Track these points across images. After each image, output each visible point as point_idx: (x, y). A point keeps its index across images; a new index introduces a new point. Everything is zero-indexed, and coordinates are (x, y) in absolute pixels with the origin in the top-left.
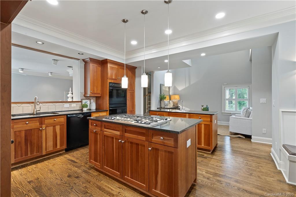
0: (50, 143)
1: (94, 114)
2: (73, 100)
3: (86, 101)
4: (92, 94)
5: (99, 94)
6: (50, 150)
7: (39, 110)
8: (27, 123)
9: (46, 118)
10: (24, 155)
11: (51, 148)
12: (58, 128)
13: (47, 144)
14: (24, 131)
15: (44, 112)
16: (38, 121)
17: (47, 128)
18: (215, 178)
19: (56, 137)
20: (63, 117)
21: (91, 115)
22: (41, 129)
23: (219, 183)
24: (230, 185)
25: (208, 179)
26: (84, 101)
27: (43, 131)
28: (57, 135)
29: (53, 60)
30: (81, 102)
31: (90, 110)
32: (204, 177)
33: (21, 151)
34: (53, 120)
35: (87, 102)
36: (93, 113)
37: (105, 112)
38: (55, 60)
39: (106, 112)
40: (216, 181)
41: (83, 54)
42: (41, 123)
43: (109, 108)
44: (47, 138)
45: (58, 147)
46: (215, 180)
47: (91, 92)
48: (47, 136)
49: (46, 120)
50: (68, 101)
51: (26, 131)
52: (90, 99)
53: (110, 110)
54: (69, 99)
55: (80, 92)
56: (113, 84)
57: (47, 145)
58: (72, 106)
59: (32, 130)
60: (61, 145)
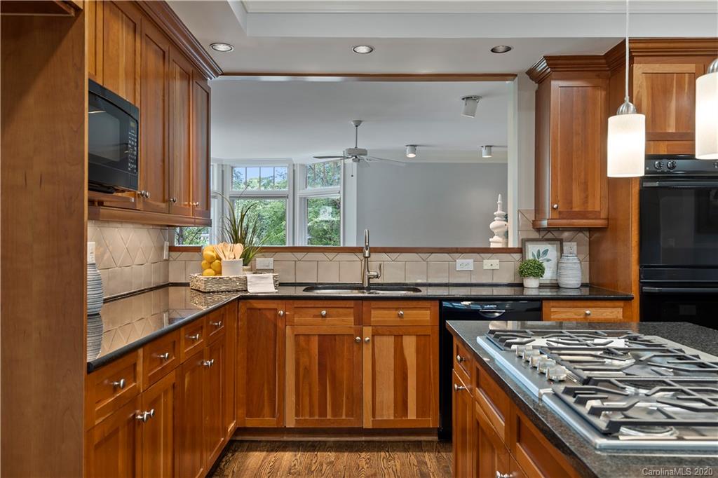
0: (387, 395)
1: (553, 310)
2: (507, 243)
3: (542, 247)
4: (562, 215)
5: (596, 215)
6: (385, 418)
7: (375, 274)
8: (324, 312)
9: (374, 304)
10: (316, 411)
11: (387, 414)
12: (410, 344)
13: (377, 395)
14: (317, 338)
15: (391, 284)
16: (352, 310)
17: (375, 337)
19: (405, 378)
20: (426, 308)
21: (540, 309)
22: (358, 338)
26: (532, 250)
27: (364, 345)
28: (407, 369)
29: (463, 99)
30: (521, 251)
31: (556, 286)
33: (310, 396)
34: (394, 313)
35: (546, 252)
36: (552, 303)
37: (617, 303)
38: (468, 98)
39: (621, 303)
41: (508, 49)
42: (360, 321)
43: (642, 284)
44: (377, 374)
45: (412, 415)
47: (553, 208)
48: (377, 368)
49: (373, 312)
50: (493, 246)
51: (322, 337)
52: (561, 241)
53: (644, 297)
54: (496, 238)
55: (519, 211)
56: (665, 161)
57: (378, 400)
58: (485, 267)
59: (337, 337)
60: (421, 411)
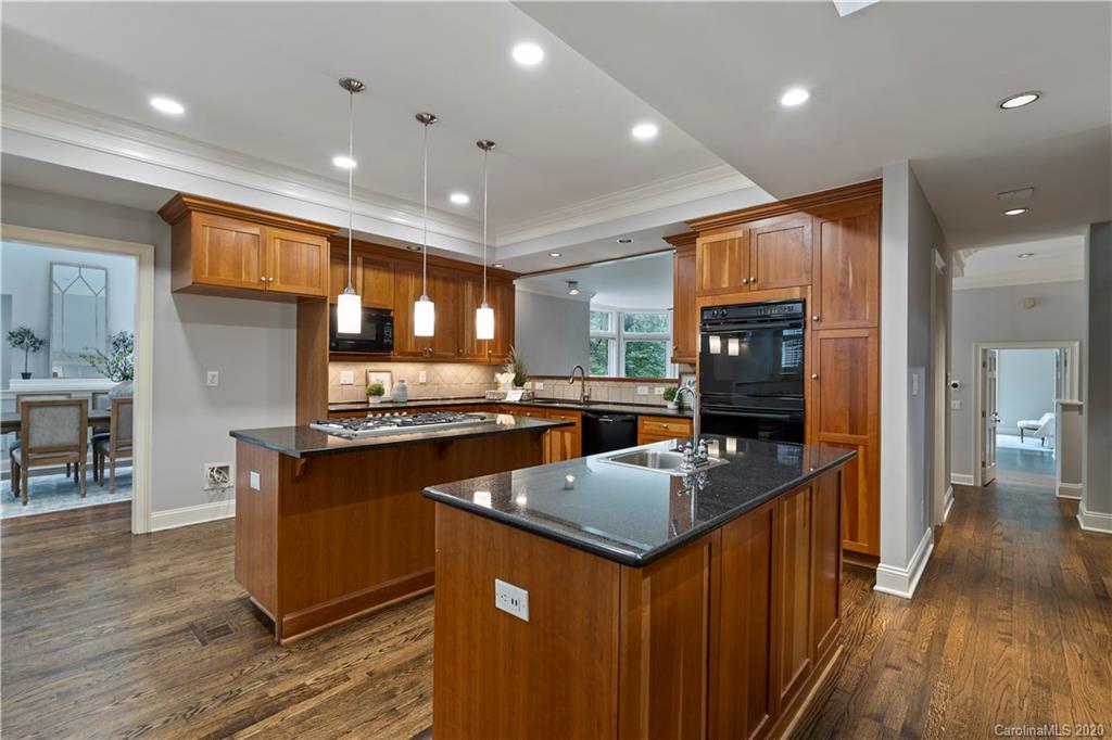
1: (646, 422)
7: (587, 394)
17: (552, 431)
18: (254, 698)
21: (636, 421)
23: (226, 694)
24: (184, 716)
25: (271, 677)
32: (288, 671)
34: (560, 417)
36: (645, 417)
37: (684, 420)
40: (239, 690)
46: (246, 689)
48: (553, 451)
49: (551, 416)
56: (718, 311)
58: (656, 393)
